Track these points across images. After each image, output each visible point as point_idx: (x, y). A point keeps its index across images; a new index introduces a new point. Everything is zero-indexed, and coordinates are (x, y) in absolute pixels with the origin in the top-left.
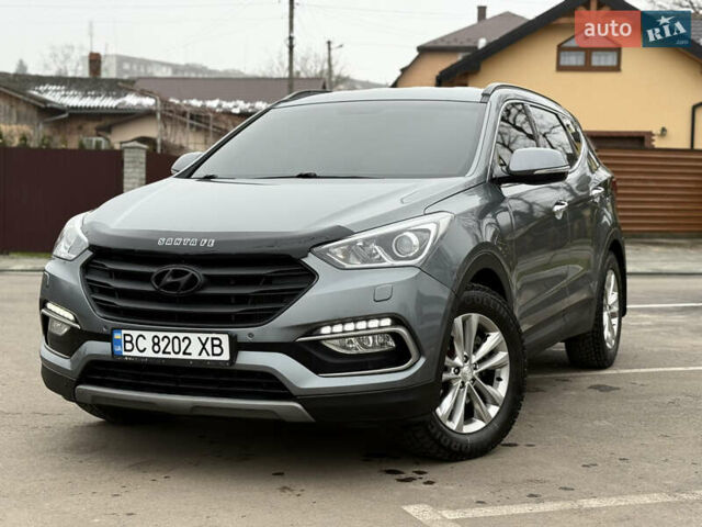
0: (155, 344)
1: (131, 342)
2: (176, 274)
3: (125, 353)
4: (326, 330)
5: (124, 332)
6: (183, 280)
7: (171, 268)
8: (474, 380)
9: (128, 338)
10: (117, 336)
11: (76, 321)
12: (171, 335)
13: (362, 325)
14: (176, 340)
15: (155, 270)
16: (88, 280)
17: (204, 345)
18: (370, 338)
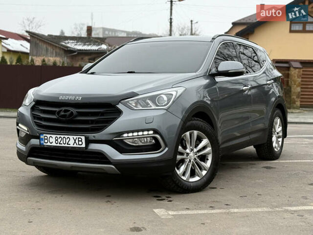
0: (56, 140)
1: (47, 139)
2: (66, 111)
3: (45, 144)
4: (125, 135)
5: (44, 135)
6: (68, 113)
7: (63, 109)
8: (195, 159)
9: (46, 138)
10: (42, 137)
11: (28, 131)
12: (62, 136)
13: (140, 133)
14: (64, 139)
15: (57, 110)
16: (33, 114)
17: (75, 141)
18: (145, 139)
